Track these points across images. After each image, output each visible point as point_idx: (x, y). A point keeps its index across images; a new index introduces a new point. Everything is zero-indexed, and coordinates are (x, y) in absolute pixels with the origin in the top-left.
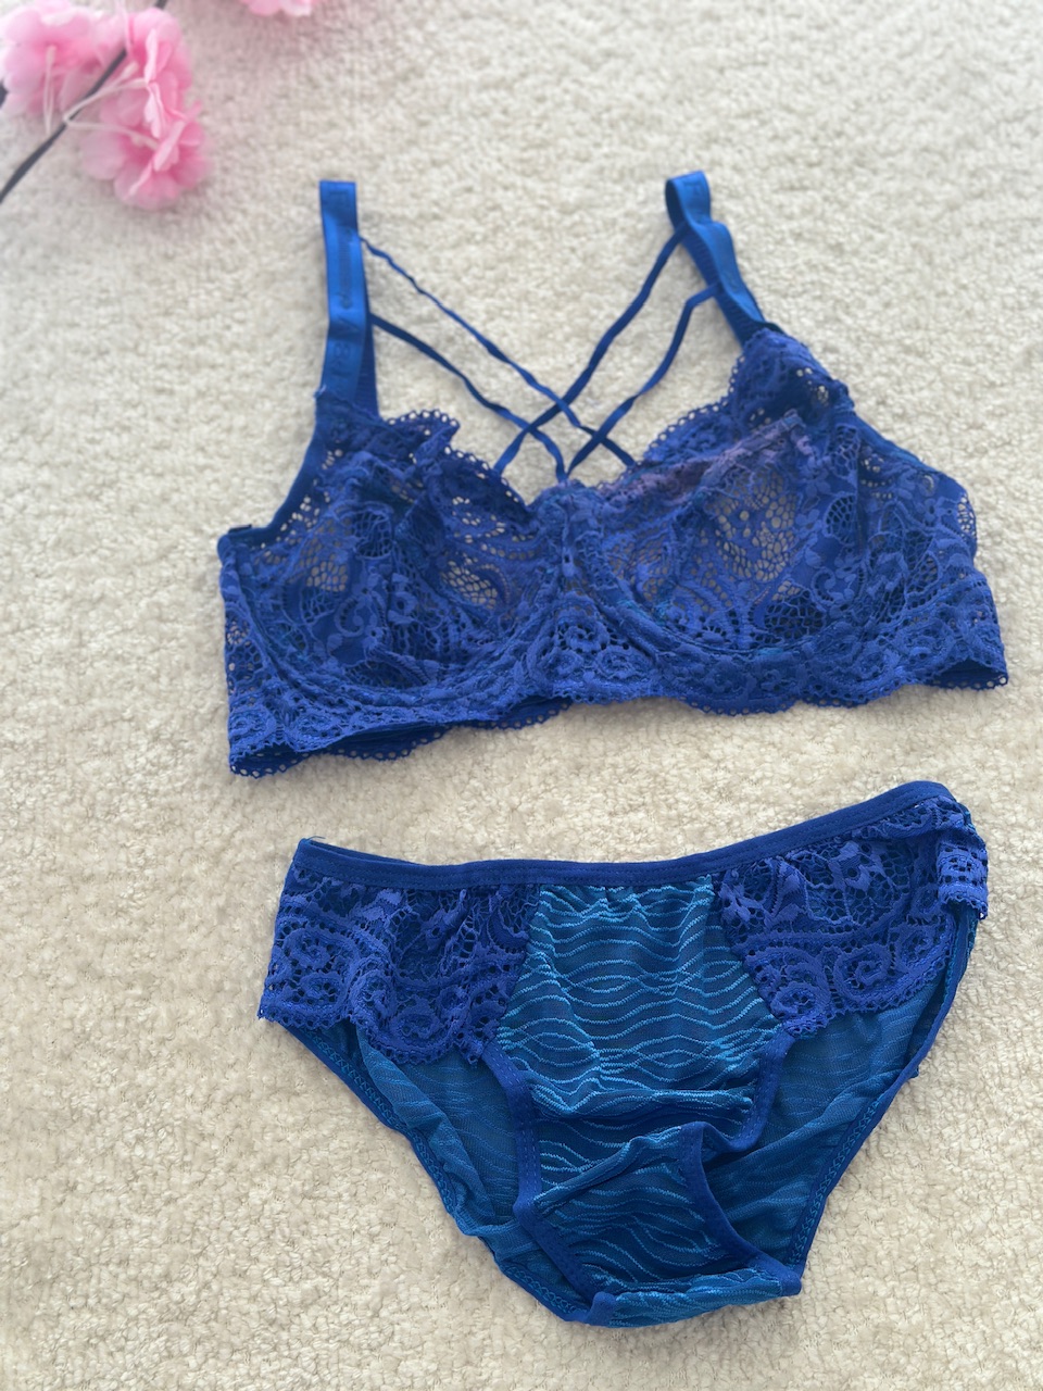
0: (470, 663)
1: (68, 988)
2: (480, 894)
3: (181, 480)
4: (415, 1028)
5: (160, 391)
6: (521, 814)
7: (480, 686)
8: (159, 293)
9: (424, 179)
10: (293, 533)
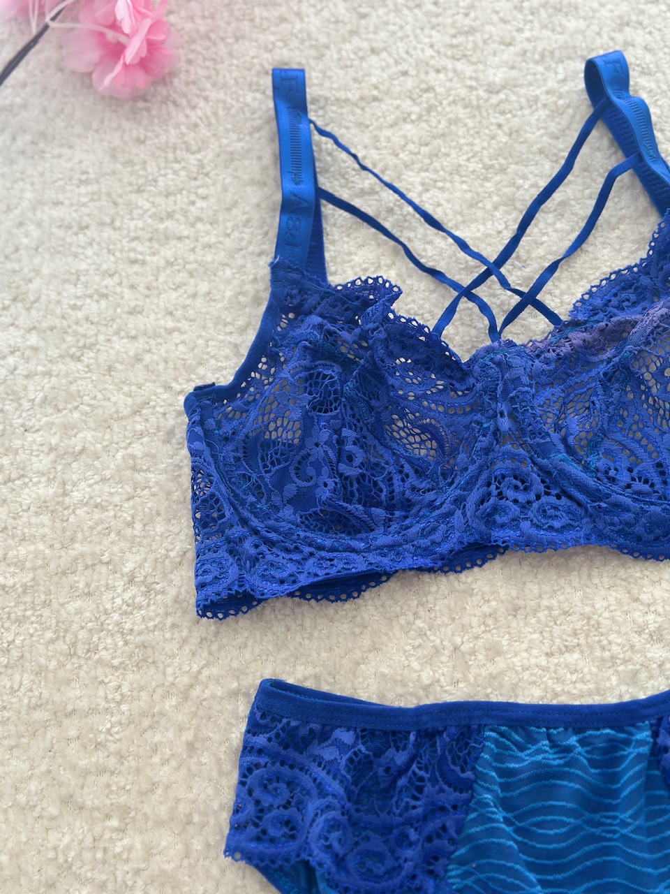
0: (414, 510)
1: (52, 818)
2: (429, 735)
3: (152, 342)
4: (369, 863)
5: (134, 262)
6: (463, 654)
7: (424, 534)
8: (132, 173)
9: (364, 65)
10: (252, 389)
